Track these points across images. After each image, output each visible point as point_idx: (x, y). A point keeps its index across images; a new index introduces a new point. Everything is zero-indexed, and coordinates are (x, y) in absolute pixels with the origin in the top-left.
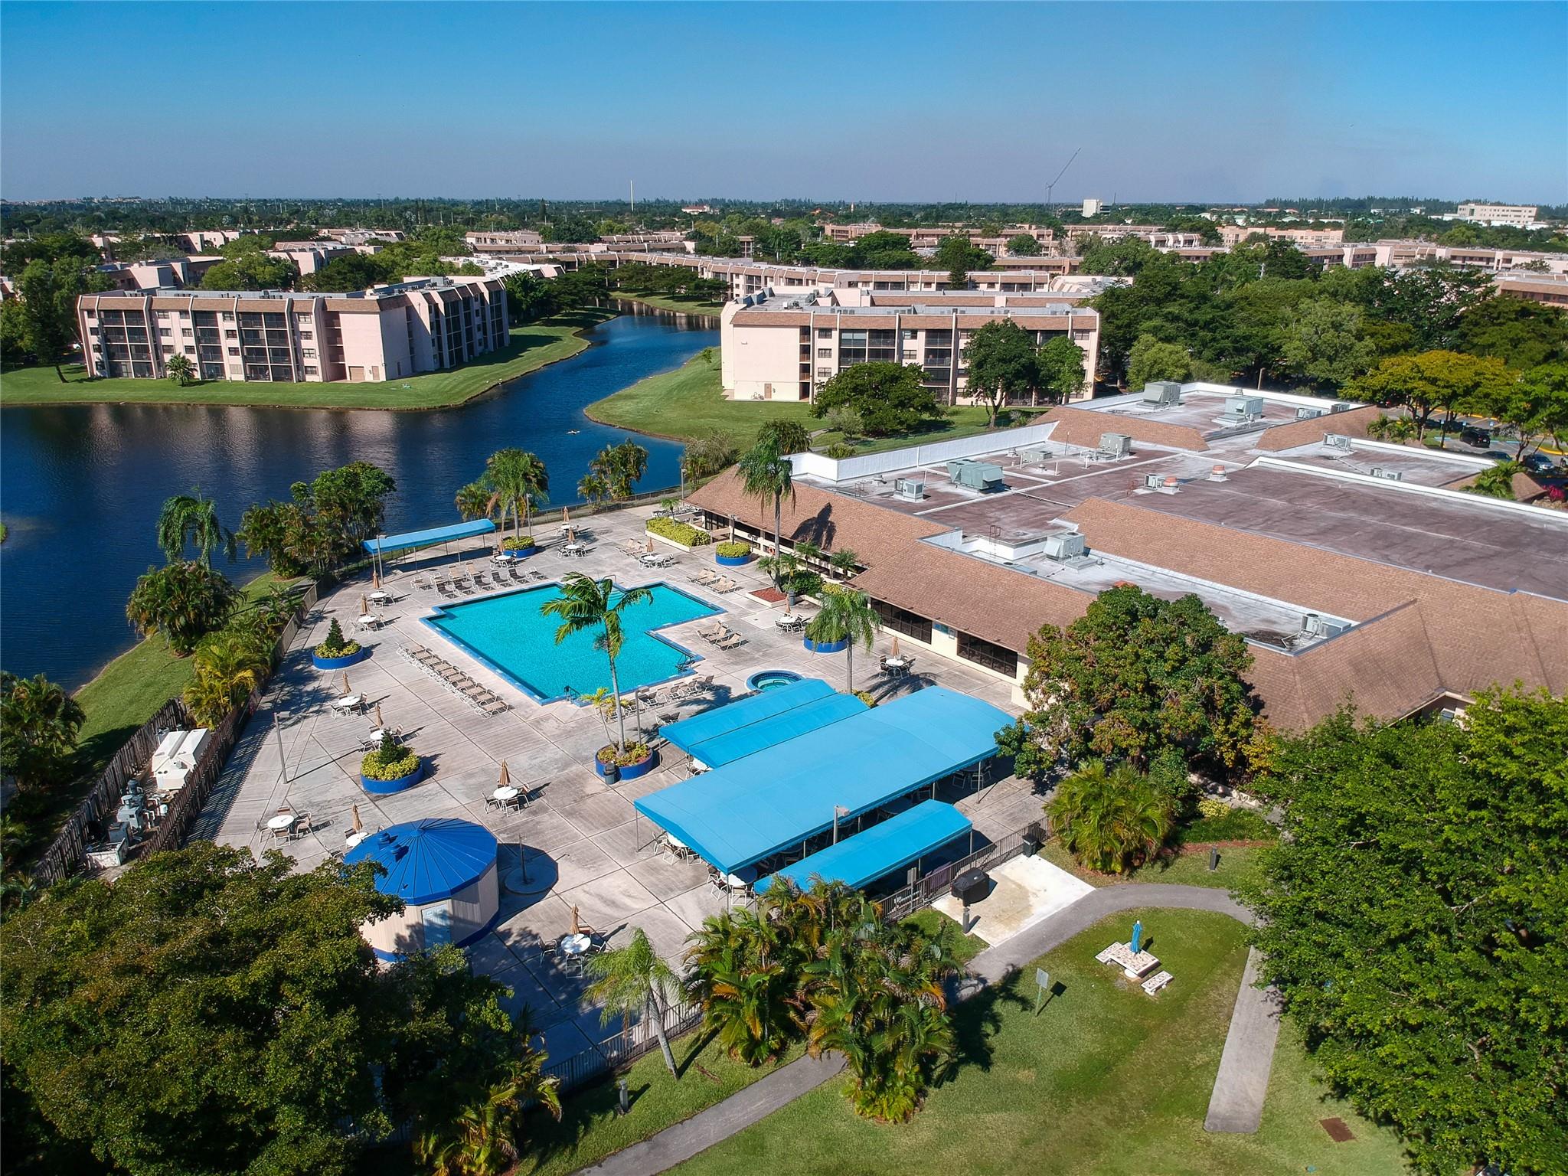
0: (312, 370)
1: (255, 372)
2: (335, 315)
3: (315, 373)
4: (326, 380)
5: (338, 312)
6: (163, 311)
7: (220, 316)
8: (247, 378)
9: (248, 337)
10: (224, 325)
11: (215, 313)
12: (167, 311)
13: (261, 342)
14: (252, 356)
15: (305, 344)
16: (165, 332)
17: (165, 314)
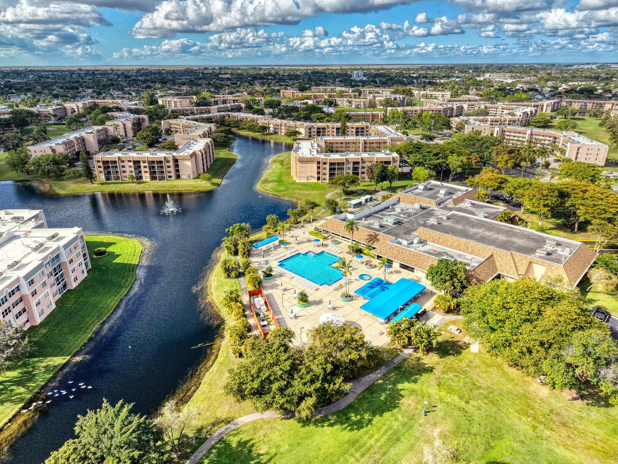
0: (170, 177)
1: (153, 178)
4: (175, 179)
5: (178, 159)
8: (151, 180)
9: (150, 168)
10: (144, 165)
13: (155, 169)
14: (152, 173)
15: (168, 169)
16: (123, 167)
17: (123, 161)
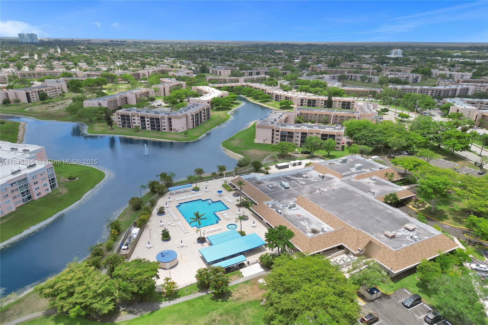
0: (164, 129)
1: (153, 129)
4: (168, 131)
5: (171, 118)
9: (151, 122)
10: (147, 119)
11: (145, 117)
13: (154, 123)
14: (152, 126)
15: (164, 124)
16: (134, 119)
17: (134, 116)
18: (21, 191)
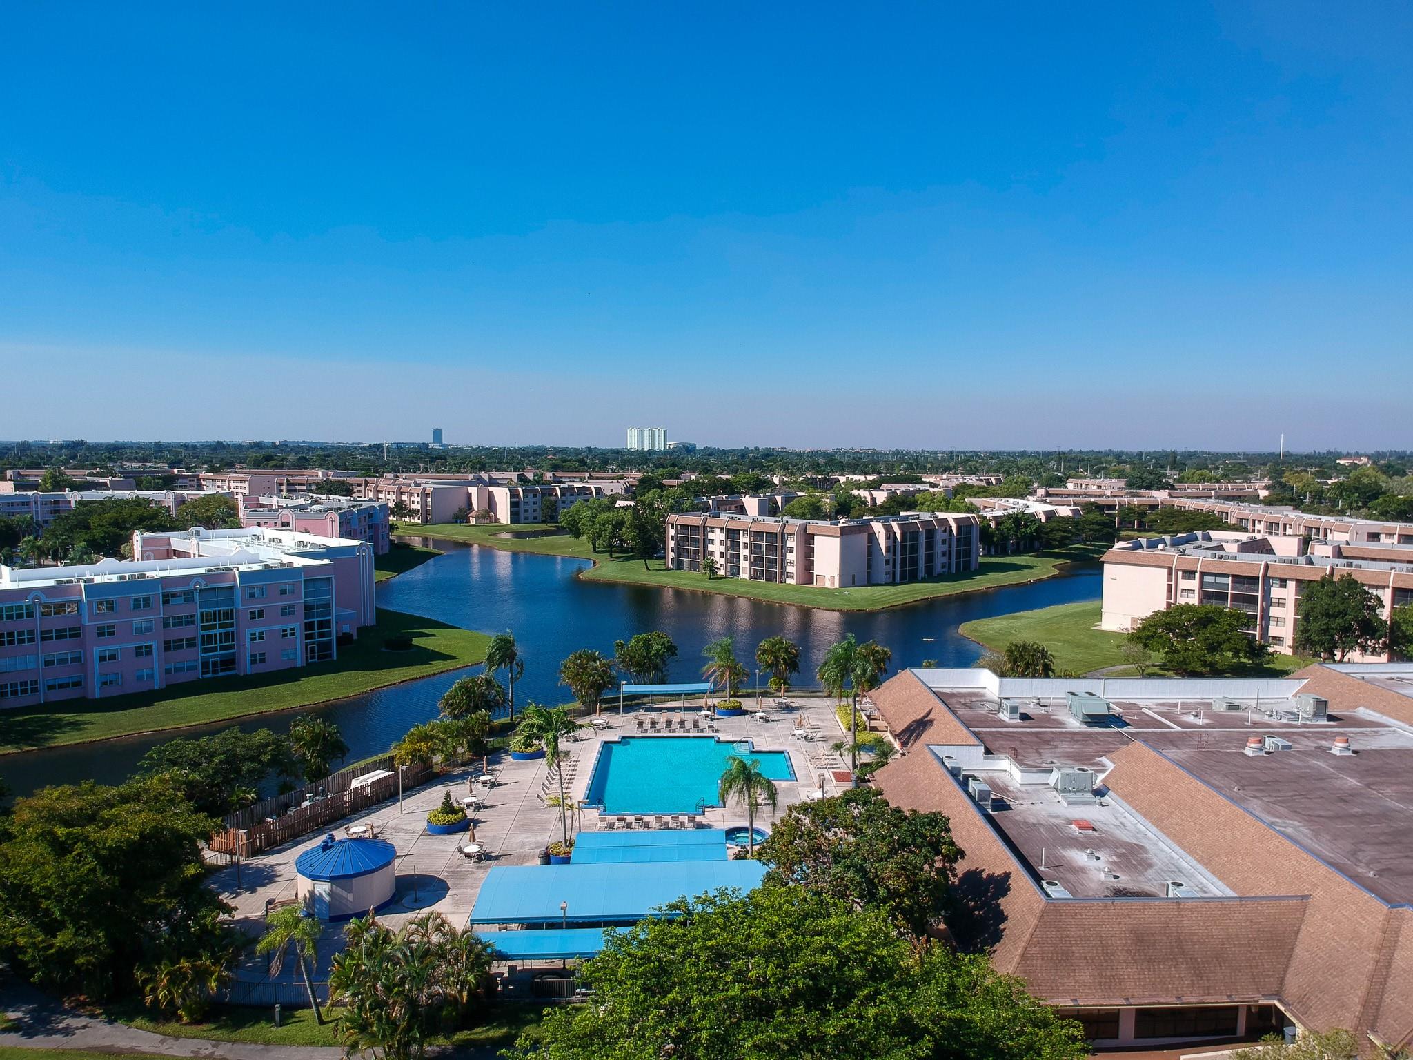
0: (789, 575)
1: (756, 574)
2: (812, 536)
3: (792, 577)
4: (798, 583)
5: (814, 535)
6: (712, 528)
7: (741, 532)
8: (751, 577)
9: (755, 549)
10: (744, 539)
11: (739, 530)
12: (714, 528)
13: (762, 553)
14: (756, 562)
15: (789, 556)
17: (713, 530)
18: (203, 628)
